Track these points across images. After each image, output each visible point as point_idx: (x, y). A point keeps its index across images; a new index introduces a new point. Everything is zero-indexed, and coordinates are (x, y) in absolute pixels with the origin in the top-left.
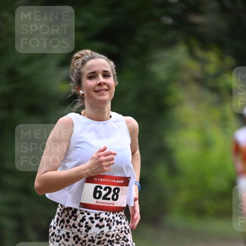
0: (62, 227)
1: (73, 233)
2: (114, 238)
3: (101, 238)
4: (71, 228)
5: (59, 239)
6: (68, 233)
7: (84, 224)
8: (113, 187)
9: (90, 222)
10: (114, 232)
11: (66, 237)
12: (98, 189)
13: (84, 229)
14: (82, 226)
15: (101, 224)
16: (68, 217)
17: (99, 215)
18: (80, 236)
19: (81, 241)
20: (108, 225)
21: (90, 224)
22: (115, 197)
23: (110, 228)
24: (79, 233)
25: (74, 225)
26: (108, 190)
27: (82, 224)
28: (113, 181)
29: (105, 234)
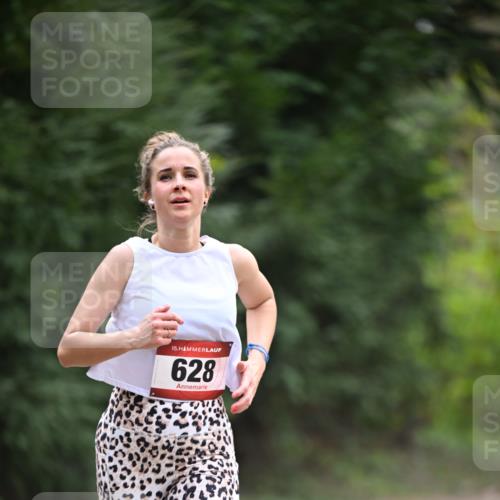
0: (119, 424)
1: (136, 434)
2: (206, 447)
3: (182, 444)
4: (133, 425)
5: (113, 443)
6: (128, 434)
7: (153, 419)
8: (204, 361)
9: (163, 415)
10: (205, 437)
11: (125, 439)
12: (180, 365)
13: (153, 427)
14: (151, 423)
15: (182, 421)
16: (128, 408)
17: (180, 405)
18: (148, 439)
19: (150, 448)
20: (195, 424)
21: (164, 419)
22: (208, 377)
23: (198, 429)
24: (145, 435)
25: (137, 420)
26: (196, 365)
27: (150, 419)
28: (203, 349)
29: (190, 438)
